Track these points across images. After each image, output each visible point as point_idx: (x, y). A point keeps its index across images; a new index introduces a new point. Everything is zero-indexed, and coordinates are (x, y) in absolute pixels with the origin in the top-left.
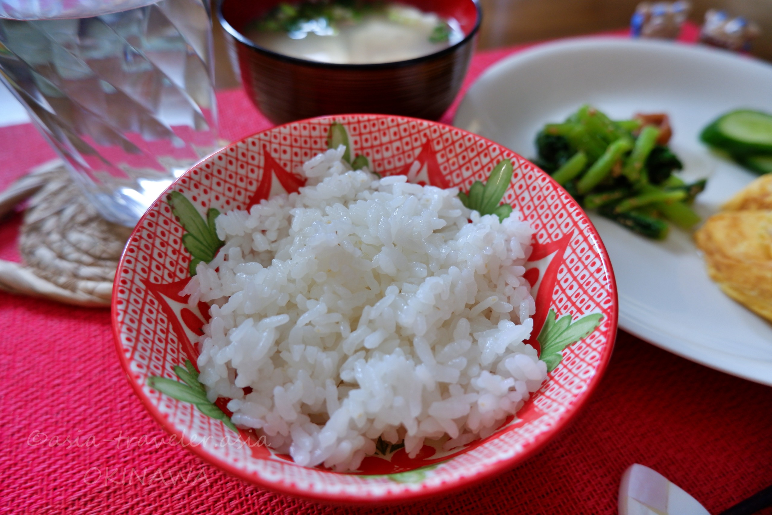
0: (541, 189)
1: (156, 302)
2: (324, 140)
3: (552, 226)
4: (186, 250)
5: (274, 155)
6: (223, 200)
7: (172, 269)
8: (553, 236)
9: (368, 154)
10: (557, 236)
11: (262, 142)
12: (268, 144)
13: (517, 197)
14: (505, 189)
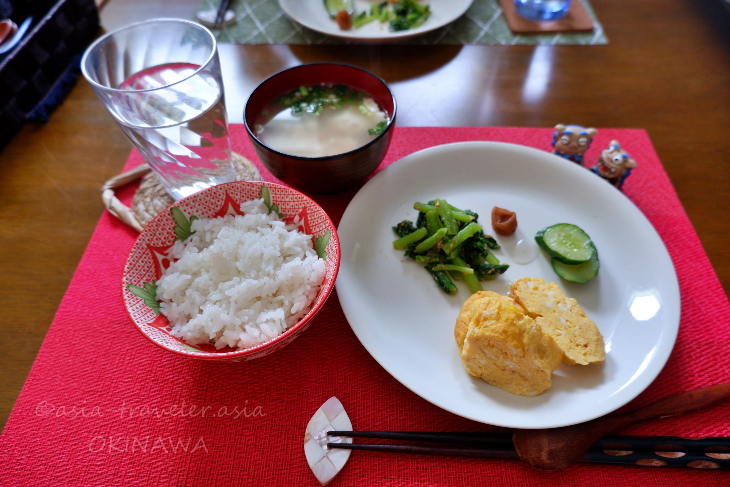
1: (150, 254)
2: (258, 193)
4: (175, 233)
5: (231, 195)
6: (200, 212)
7: (164, 240)
9: (279, 204)
11: (225, 189)
12: (228, 190)
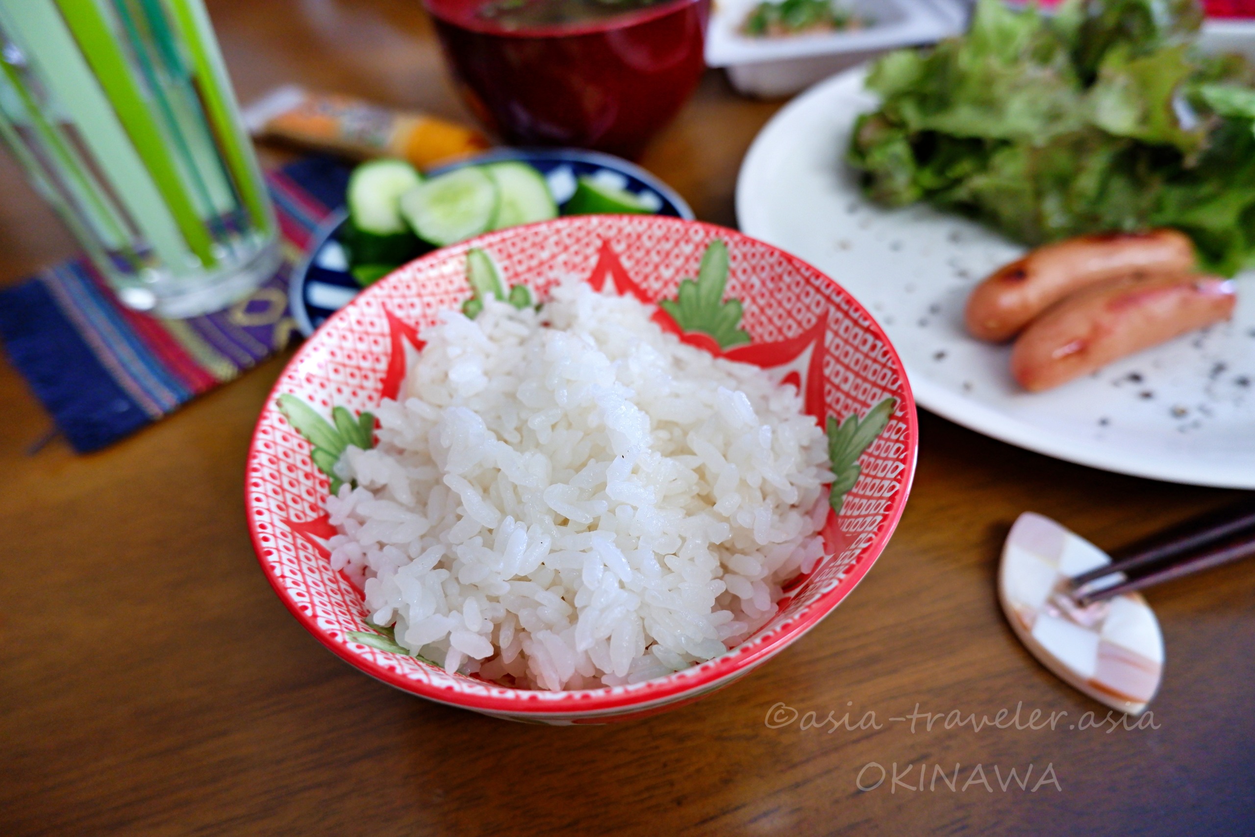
0: (772, 267)
3: (799, 311)
8: (804, 323)
10: (809, 321)
13: (743, 286)
14: (724, 281)
